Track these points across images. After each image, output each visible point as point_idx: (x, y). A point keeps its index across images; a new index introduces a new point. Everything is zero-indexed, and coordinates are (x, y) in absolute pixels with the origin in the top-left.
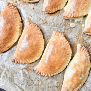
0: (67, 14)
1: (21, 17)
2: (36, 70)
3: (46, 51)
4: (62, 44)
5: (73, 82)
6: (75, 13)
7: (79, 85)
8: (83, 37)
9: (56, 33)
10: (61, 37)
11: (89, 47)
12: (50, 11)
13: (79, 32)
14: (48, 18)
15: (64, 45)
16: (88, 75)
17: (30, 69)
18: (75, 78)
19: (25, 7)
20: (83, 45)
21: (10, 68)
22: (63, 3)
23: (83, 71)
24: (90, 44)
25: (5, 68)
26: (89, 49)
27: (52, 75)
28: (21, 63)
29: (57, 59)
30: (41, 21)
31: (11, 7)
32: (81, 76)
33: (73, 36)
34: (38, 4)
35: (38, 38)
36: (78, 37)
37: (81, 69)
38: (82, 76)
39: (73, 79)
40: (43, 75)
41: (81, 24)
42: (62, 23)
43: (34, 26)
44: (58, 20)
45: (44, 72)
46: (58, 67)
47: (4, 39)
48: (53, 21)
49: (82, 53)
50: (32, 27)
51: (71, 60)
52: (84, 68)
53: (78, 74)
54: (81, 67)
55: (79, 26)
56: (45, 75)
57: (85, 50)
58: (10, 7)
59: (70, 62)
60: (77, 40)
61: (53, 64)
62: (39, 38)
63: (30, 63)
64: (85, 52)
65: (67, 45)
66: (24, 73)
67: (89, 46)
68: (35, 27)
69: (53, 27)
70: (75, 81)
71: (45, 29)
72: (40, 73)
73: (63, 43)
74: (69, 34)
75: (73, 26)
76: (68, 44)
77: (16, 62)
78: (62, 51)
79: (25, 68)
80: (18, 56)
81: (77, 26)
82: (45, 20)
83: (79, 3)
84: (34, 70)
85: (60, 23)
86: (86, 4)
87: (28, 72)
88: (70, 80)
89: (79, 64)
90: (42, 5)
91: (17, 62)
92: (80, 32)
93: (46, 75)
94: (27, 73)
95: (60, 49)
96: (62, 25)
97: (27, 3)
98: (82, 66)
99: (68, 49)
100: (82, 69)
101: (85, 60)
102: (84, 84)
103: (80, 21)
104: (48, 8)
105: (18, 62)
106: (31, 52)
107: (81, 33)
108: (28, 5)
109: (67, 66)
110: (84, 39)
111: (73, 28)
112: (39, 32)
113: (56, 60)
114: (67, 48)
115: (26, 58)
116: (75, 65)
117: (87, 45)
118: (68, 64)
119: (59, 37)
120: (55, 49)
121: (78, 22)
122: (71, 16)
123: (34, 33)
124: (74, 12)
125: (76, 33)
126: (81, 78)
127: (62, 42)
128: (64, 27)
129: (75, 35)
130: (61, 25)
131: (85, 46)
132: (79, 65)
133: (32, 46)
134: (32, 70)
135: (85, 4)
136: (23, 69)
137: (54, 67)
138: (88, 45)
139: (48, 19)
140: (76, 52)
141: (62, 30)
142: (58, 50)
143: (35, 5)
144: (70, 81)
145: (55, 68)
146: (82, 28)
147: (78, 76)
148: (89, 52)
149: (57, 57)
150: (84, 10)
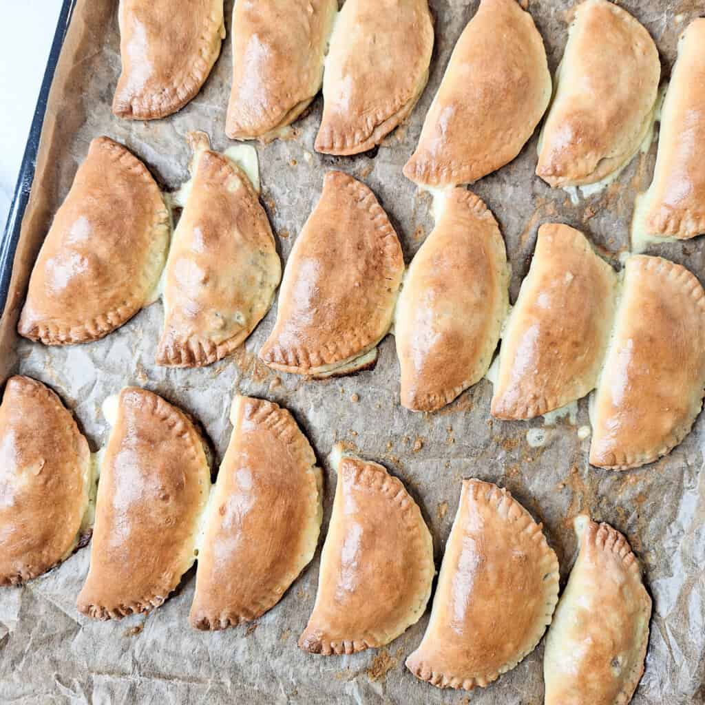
0: (508, 406)
1: (312, 444)
2: (419, 672)
3: (451, 583)
4: (513, 540)
5: (586, 693)
6: (541, 401)
7: (614, 698)
8: (592, 482)
9: (477, 493)
10: (501, 508)
11: (629, 521)
12: (435, 405)
13: (572, 462)
14: (427, 426)
15: (519, 542)
16: (645, 647)
17: (389, 666)
18: (593, 676)
19: (319, 396)
20: (599, 519)
21: (298, 681)
22: (481, 361)
23: (619, 637)
24: (628, 506)
25: (281, 687)
26: (629, 528)
27: (492, 678)
28: (348, 650)
29: (502, 610)
30: (402, 447)
31: (270, 417)
32: (615, 663)
33: (548, 487)
34: (372, 373)
35: (405, 532)
36: (570, 487)
37: (612, 632)
38: (620, 659)
39: (583, 680)
40: (454, 684)
41: (577, 428)
42: (492, 438)
43: (378, 482)
44: (471, 426)
45: (458, 676)
46: (514, 642)
47: (268, 565)
48: (452, 435)
49: (600, 558)
50: (369, 486)
51: (560, 595)
52: (623, 626)
53: (601, 658)
54: (608, 625)
55: (566, 439)
56: (460, 686)
57: (610, 540)
58: (264, 418)
59: (557, 606)
60: (572, 501)
61: (491, 636)
62: (409, 529)
63: (387, 641)
64: (616, 549)
65: (534, 538)
66: (368, 693)
67: (627, 514)
68: (383, 482)
69: (453, 462)
70: (595, 686)
71: (424, 475)
72: (439, 681)
73: (517, 536)
74: (530, 478)
75: (541, 443)
76: (535, 532)
77: (325, 651)
78: (520, 573)
79: (366, 670)
80: (334, 625)
81: (557, 439)
82: (417, 437)
83: (550, 360)
84: (405, 670)
85: (482, 441)
86: (579, 359)
87: (384, 684)
88: (573, 688)
89: (599, 609)
90: (390, 373)
91: (332, 651)
92: (577, 464)
93: (467, 684)
94: (379, 689)
95: (507, 566)
96: (493, 446)
97: (328, 378)
98: (614, 619)
99: (540, 556)
100: (616, 630)
101: (621, 588)
102: (636, 692)
103: (568, 415)
104: (425, 396)
105: (337, 650)
106: (390, 602)
107: (583, 468)
108: (332, 387)
109: (548, 627)
110: (601, 492)
111: (544, 448)
112: (404, 504)
113: (499, 617)
114: (535, 556)
115: (370, 627)
116: (585, 620)
117: (618, 514)
118: (553, 616)
119: (493, 510)
120: (490, 567)
121: (559, 419)
122: (525, 414)
123: (386, 512)
124: (535, 398)
125: (559, 471)
126: (616, 672)
127: (511, 530)
128: (504, 452)
129: (560, 481)
130: (486, 445)
131: (611, 520)
132: (597, 618)
133: (389, 577)
134: (400, 670)
135: (575, 357)
136: (357, 674)
137: (498, 647)
138: (622, 512)
139: (430, 431)
140: (575, 550)
141: (496, 465)
142: (500, 572)
143: (360, 382)
144: (573, 692)
145: (502, 650)
146: (579, 443)
147: (602, 666)
148: (629, 542)
149: (502, 600)
150: (577, 381)
